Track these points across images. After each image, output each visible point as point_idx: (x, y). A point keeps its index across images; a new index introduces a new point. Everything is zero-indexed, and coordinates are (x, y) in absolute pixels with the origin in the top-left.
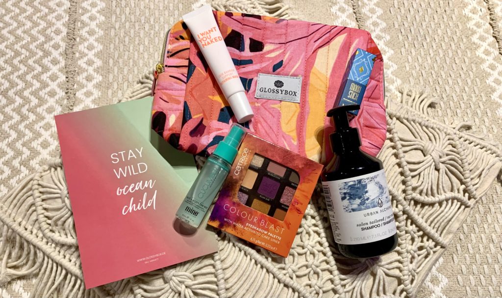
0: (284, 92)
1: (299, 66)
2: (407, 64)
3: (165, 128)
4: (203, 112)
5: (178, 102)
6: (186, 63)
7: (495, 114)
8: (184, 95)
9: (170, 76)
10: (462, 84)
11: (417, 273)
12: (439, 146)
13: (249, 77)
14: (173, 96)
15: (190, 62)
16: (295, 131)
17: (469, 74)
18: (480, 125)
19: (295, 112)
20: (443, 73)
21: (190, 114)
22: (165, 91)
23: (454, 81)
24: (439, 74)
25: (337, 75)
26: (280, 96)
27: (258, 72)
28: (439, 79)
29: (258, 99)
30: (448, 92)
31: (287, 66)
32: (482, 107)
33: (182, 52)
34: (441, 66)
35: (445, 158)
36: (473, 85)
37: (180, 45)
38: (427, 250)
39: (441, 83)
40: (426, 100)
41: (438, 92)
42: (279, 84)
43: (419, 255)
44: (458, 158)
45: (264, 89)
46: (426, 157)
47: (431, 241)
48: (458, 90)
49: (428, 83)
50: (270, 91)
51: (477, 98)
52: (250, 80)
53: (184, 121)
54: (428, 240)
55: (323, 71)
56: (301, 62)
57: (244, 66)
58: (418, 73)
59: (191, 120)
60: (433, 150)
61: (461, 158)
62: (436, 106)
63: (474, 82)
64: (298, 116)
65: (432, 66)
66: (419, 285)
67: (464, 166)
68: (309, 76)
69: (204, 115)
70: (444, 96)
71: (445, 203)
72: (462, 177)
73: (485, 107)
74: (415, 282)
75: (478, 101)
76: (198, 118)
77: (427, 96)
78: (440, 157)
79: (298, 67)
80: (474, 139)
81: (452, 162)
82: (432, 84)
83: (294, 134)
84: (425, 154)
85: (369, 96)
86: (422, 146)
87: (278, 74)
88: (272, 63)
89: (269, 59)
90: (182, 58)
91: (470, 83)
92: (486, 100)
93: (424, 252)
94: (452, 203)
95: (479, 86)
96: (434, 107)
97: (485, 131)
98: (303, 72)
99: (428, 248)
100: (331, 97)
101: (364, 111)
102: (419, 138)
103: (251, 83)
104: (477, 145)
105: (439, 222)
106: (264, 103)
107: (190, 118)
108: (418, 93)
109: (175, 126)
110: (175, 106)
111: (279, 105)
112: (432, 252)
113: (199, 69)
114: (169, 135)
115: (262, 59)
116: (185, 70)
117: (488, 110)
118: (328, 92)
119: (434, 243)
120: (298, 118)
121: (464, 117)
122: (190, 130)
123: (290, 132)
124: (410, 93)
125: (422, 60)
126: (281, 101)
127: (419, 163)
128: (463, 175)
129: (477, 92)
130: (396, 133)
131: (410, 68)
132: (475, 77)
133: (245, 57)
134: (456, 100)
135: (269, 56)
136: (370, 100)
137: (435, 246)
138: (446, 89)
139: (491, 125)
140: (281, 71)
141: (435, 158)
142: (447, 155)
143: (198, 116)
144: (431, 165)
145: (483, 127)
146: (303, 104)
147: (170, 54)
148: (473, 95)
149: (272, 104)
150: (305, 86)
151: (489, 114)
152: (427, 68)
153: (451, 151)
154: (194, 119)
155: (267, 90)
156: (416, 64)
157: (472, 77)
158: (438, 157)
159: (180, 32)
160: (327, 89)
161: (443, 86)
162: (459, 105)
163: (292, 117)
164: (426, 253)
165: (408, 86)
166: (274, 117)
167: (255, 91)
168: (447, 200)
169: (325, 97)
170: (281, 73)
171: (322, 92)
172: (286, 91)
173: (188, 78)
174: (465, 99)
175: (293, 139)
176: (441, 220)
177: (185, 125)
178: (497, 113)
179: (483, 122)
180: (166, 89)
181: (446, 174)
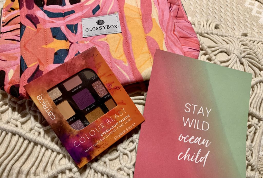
0: (106, 27)
1: (113, 5)
2: (191, 7)
3: (5, 83)
4: (38, 59)
5: (15, 58)
6: (19, 26)
7: (258, 24)
8: (20, 51)
9: (5, 40)
10: (230, 10)
11: (253, 147)
12: (236, 46)
13: (74, 23)
14: (10, 55)
15: (22, 25)
16: (124, 55)
17: (232, 4)
18: (252, 33)
19: (120, 40)
20: (216, 7)
21: (26, 65)
22: (4, 53)
23: (225, 10)
24: (214, 8)
25: (146, 4)
26: (104, 31)
27: (81, 18)
28: (215, 11)
29: (86, 38)
30: (223, 17)
31: (104, 8)
32: (249, 21)
33: (14, 20)
34: (213, 3)
35: (243, 54)
36: (237, 10)
37: (11, 15)
38: (255, 127)
39: (217, 13)
40: (211, 24)
41: (217, 18)
42: (100, 22)
43: (250, 133)
44: (252, 52)
45: (89, 29)
46: (231, 56)
47: (254, 118)
48: (230, 15)
49: (208, 14)
50: (94, 29)
51: (243, 17)
52: (75, 25)
53: (22, 72)
54: (252, 119)
55: (134, 4)
56: (114, 3)
57: (69, 16)
58: (200, 10)
59: (27, 69)
60: (234, 50)
61: (253, 52)
62: (219, 27)
63: (237, 7)
64: (123, 42)
65: (207, 4)
66: (257, 156)
67: (258, 57)
68: (123, 10)
69: (40, 62)
70: (222, 20)
71: (255, 86)
72: (260, 65)
73: (251, 21)
74: (254, 155)
75: (245, 18)
76: (33, 67)
77: (212, 21)
78: (241, 54)
79: (112, 7)
80: (256, 39)
81: (249, 56)
82: (211, 14)
83: (124, 58)
84: (229, 54)
85: (176, 16)
86: (225, 49)
87: (98, 16)
88: (90, 8)
89: (88, 6)
90: (15, 24)
91: (235, 9)
92: (249, 17)
93: (253, 129)
94: (260, 85)
95: (241, 9)
96: (218, 28)
97: (257, 35)
98: (117, 9)
99: (255, 125)
100: (146, 21)
101: (176, 26)
102: (220, 44)
103: (77, 27)
104: (259, 42)
105: (256, 102)
106: (92, 39)
107: (26, 67)
108: (205, 21)
109: (14, 79)
110: (13, 62)
111: (105, 38)
112: (258, 128)
113: (30, 27)
114: (9, 88)
115: (82, 8)
116: (18, 32)
117: (253, 22)
118: (142, 18)
119: (257, 120)
120: (123, 44)
121: (240, 30)
122: (28, 79)
123: (120, 57)
124: (199, 23)
125: (200, 2)
126: (106, 35)
127: (228, 61)
128: (260, 64)
129: (242, 13)
130: (203, 43)
131: (194, 9)
132: (237, 4)
133: (67, 9)
134: (230, 21)
135: (87, 4)
136: (177, 18)
137: (259, 122)
138: (221, 15)
139: (259, 31)
140: (99, 13)
141: (237, 54)
142: (244, 52)
143: (34, 64)
144: (236, 61)
145: (254, 33)
146: (125, 32)
147: (5, 24)
148: (240, 15)
149: (99, 39)
150: (122, 18)
151: (255, 24)
152: (205, 6)
153: (245, 48)
154: (30, 68)
155: (91, 29)
156: (197, 5)
157: (235, 5)
158: (240, 54)
159: (10, 5)
160: (141, 16)
161: (219, 14)
162: (233, 23)
163: (118, 45)
164: (254, 129)
165: (196, 18)
166: (103, 48)
167: (82, 33)
168: (256, 84)
169: (141, 23)
170: (100, 14)
171: (137, 20)
172: (108, 26)
173: (21, 37)
174: (236, 18)
175: (124, 62)
176: (257, 101)
177: (22, 75)
178: (260, 23)
179: (253, 30)
180: (4, 51)
181: (249, 66)
